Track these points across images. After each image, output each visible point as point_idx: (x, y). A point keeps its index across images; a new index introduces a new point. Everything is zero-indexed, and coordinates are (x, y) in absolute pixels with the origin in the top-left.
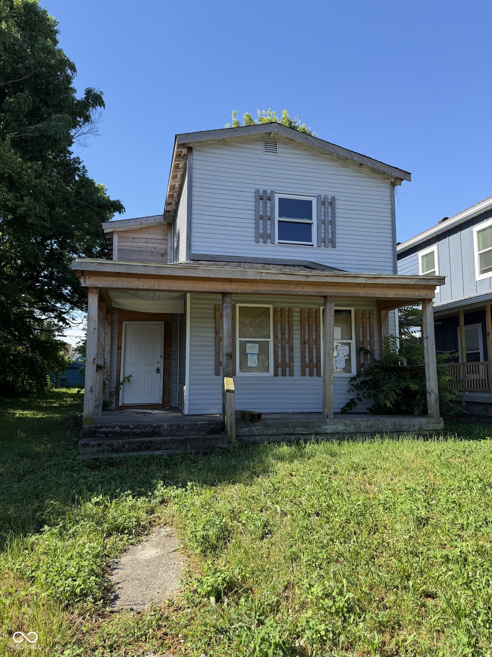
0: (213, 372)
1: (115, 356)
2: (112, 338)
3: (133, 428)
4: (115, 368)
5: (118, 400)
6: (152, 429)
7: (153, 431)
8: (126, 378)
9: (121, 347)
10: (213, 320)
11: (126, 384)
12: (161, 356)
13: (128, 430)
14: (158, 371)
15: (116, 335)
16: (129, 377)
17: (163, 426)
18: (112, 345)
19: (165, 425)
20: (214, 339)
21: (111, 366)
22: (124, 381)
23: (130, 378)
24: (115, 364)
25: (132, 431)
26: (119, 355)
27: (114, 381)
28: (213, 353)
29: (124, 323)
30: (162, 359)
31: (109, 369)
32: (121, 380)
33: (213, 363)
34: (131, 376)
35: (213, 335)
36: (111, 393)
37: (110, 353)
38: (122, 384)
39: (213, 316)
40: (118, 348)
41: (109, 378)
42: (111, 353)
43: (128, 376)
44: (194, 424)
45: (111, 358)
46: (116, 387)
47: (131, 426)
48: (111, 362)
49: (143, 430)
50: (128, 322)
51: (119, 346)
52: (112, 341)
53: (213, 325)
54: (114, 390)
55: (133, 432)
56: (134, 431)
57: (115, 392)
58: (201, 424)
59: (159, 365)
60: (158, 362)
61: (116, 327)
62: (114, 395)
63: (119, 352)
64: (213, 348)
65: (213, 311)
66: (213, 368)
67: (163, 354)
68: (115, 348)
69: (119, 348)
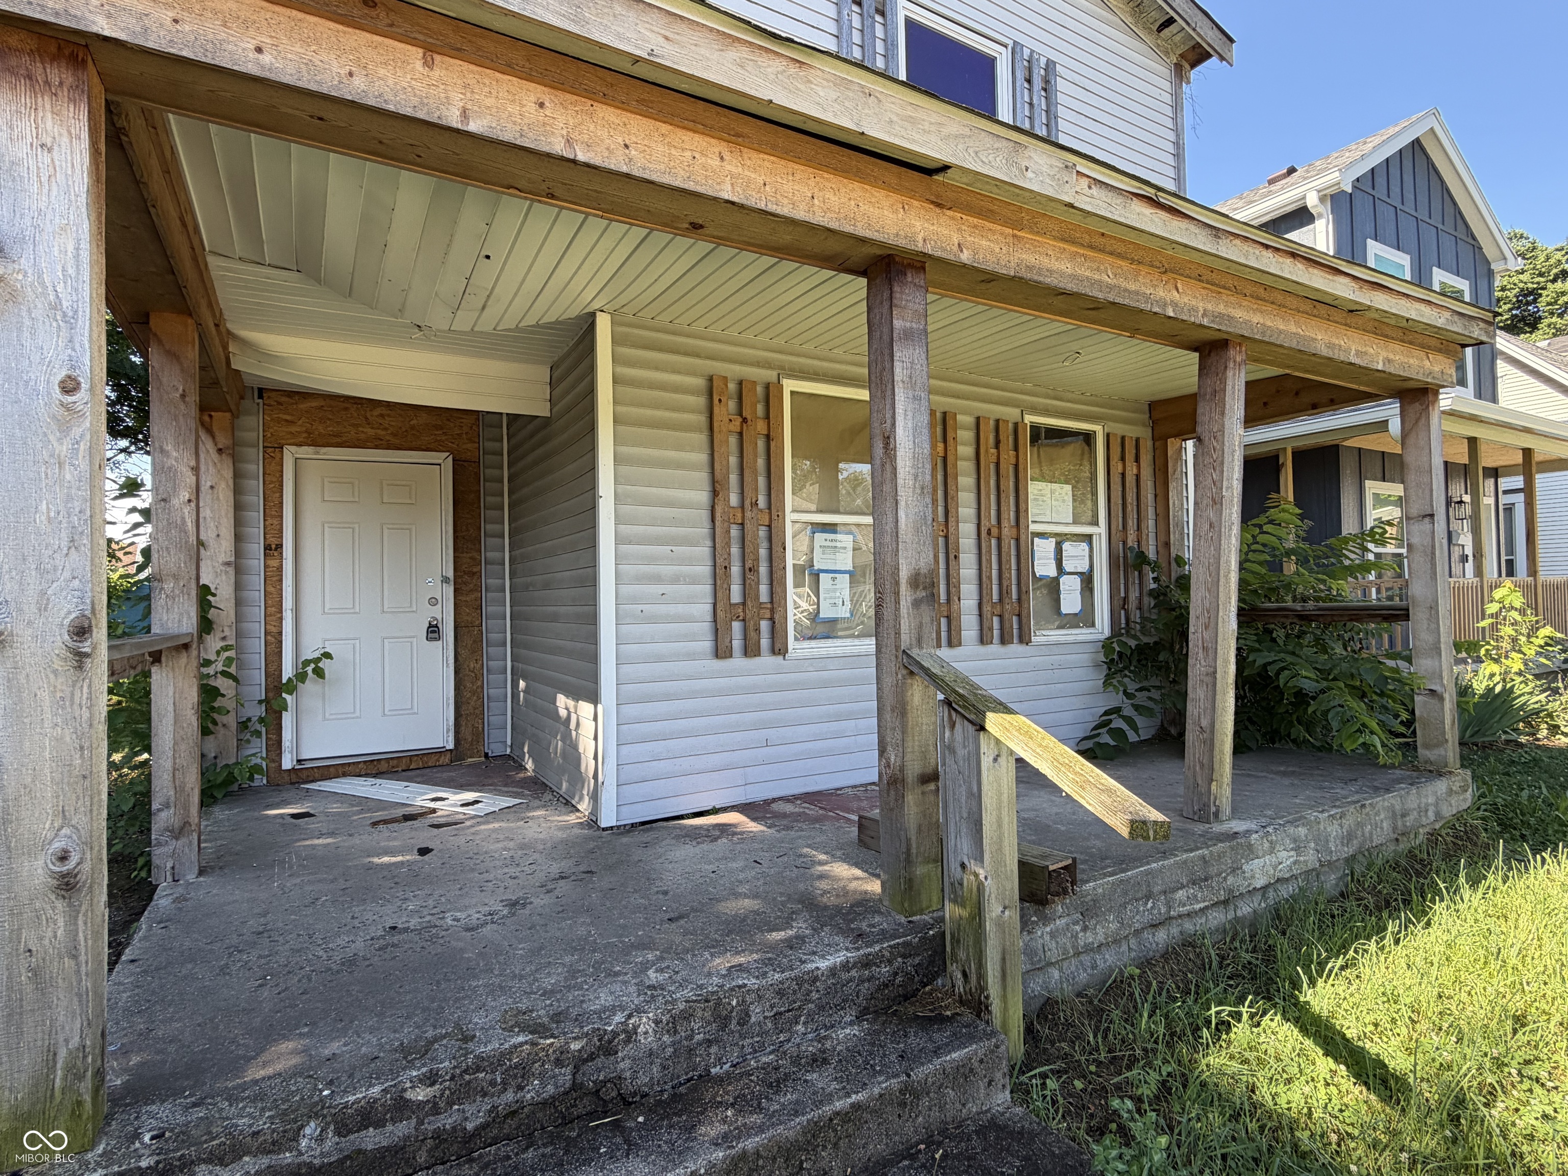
0: (707, 645)
1: (256, 582)
2: (239, 507)
3: (434, 1107)
4: (257, 629)
5: (275, 746)
6: (565, 1076)
7: (576, 1086)
8: (307, 663)
9: (280, 546)
10: (701, 438)
11: (310, 686)
12: (445, 580)
13: (402, 1129)
14: (433, 631)
15: (256, 498)
16: (317, 660)
17: (631, 1035)
18: (238, 539)
19: (645, 1024)
20: (705, 514)
21: (239, 618)
22: (301, 677)
23: (324, 664)
24: (257, 613)
25: (432, 1125)
26: (274, 578)
27: (257, 678)
28: (705, 570)
29: (290, 454)
30: (450, 590)
31: (229, 633)
32: (288, 672)
33: (704, 609)
34: (328, 655)
35: (702, 496)
36: (244, 725)
37: (231, 571)
38: (290, 687)
39: (702, 419)
40: (267, 548)
41: (232, 670)
42: (238, 566)
43: (317, 654)
44: (799, 980)
45: (239, 587)
46: (267, 701)
47: (421, 1094)
48: (239, 603)
49: (510, 1096)
50: (305, 452)
51: (273, 541)
52: (238, 523)
53: (702, 457)
54: (257, 712)
55: (438, 1135)
56: (447, 1121)
57: (261, 720)
58: (833, 971)
59: (436, 612)
60: (433, 602)
61: (255, 467)
62: (258, 734)
63: (273, 563)
64: (704, 550)
65: (700, 401)
66: (705, 628)
67: (450, 574)
68: (256, 548)
69: (273, 549)
